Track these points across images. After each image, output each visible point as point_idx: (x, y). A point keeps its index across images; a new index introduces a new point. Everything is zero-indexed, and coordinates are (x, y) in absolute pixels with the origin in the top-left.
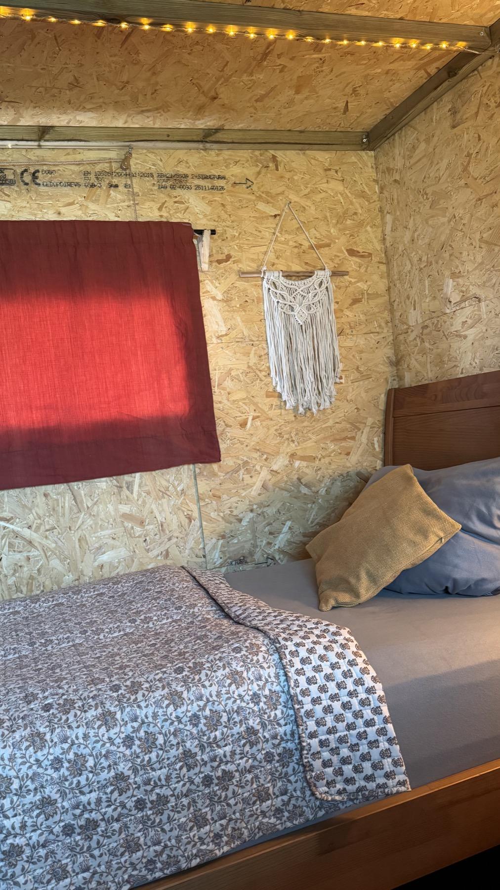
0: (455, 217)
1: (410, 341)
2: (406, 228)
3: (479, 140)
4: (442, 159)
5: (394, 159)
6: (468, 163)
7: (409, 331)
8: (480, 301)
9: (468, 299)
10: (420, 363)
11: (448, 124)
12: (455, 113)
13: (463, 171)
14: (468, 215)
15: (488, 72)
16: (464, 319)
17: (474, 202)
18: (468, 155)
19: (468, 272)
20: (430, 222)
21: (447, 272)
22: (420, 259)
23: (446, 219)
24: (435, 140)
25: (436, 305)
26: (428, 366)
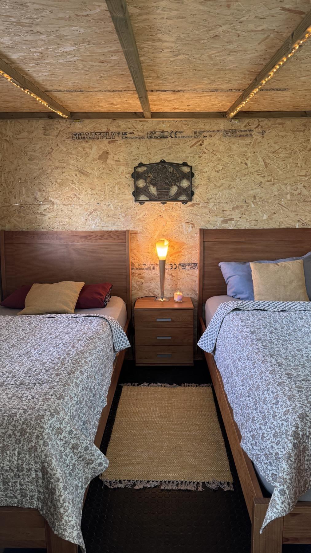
0: (43, 169)
1: (11, 211)
2: (12, 163)
3: (58, 145)
4: (37, 144)
5: (6, 130)
6: (52, 152)
7: (11, 207)
8: (54, 204)
9: (48, 201)
10: (17, 221)
11: (41, 132)
12: (46, 130)
13: (49, 154)
14: (50, 170)
15: (64, 124)
16: (45, 208)
17: (53, 167)
18: (52, 149)
19: (48, 191)
20: (28, 166)
21: (36, 188)
22: (20, 179)
23: (37, 168)
24: (33, 135)
25: (30, 200)
26: (23, 223)
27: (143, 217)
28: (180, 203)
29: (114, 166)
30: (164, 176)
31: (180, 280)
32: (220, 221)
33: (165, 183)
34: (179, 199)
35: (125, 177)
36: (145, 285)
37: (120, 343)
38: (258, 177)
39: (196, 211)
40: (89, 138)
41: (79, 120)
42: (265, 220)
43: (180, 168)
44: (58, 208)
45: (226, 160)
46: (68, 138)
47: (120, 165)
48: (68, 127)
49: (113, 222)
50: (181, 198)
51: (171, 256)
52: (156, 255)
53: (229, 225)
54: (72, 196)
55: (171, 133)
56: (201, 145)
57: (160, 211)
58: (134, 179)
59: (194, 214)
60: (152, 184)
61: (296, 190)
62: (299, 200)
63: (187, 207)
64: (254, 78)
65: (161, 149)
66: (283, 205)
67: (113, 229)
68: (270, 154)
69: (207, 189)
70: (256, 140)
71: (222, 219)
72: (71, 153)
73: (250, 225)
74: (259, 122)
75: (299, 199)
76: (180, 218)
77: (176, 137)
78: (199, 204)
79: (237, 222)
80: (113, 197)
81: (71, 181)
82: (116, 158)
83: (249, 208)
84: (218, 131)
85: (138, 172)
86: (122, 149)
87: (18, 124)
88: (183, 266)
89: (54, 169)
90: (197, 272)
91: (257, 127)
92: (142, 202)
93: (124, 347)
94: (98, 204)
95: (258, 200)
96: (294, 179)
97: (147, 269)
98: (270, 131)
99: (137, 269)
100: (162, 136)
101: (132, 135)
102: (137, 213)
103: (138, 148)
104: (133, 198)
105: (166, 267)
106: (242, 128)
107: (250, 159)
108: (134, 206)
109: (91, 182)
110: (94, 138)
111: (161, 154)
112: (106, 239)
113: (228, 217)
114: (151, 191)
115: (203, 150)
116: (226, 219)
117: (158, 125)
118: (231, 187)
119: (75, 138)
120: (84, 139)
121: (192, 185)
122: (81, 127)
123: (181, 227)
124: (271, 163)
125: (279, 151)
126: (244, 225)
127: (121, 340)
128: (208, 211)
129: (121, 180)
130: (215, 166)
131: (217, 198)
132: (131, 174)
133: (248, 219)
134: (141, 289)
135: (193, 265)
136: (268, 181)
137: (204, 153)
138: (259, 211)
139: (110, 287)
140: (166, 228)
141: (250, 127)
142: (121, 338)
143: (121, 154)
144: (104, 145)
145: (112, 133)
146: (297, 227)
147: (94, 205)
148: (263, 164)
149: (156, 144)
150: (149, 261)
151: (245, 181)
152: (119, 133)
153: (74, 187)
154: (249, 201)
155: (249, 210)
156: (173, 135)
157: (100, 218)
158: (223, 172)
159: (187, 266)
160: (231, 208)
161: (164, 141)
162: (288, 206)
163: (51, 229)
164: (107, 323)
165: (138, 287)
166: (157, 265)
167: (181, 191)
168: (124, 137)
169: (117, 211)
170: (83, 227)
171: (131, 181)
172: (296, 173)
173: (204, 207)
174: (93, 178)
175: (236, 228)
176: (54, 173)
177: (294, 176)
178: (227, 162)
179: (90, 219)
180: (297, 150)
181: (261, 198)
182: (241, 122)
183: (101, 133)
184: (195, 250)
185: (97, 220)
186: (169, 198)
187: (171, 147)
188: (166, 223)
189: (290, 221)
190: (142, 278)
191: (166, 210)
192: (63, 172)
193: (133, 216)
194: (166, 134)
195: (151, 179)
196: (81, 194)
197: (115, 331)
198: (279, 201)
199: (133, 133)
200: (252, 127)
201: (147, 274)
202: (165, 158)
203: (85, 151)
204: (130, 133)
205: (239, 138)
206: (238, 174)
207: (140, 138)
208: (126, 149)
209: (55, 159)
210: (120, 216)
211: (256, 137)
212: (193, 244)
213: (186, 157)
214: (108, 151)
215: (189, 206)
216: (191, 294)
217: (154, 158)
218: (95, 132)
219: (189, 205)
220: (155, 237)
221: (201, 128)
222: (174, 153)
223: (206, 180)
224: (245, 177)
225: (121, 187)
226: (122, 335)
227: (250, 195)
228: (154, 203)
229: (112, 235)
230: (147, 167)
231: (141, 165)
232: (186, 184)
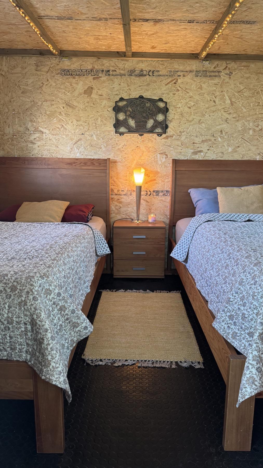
0: (34, 101)
1: (5, 139)
2: (7, 95)
3: (48, 80)
4: (30, 79)
6: (42, 86)
7: (5, 135)
8: (43, 133)
9: (38, 131)
10: (10, 149)
11: (34, 68)
12: (37, 66)
13: (40, 88)
14: (41, 103)
15: (54, 61)
16: (35, 137)
17: (43, 100)
18: (42, 83)
19: (38, 122)
20: (21, 98)
21: (28, 119)
22: (14, 110)
23: (30, 100)
24: (26, 70)
25: (21, 129)
26: (15, 150)
27: (122, 148)
28: (156, 135)
29: (98, 101)
30: (142, 110)
31: (154, 205)
32: (191, 153)
33: (143, 116)
34: (154, 131)
35: (107, 110)
36: (122, 210)
37: (101, 249)
38: (224, 114)
39: (170, 143)
40: (76, 74)
41: (68, 58)
42: (230, 152)
43: (156, 104)
44: (47, 137)
45: (197, 97)
46: (57, 74)
47: (103, 99)
48: (58, 64)
49: (95, 151)
50: (157, 131)
51: (146, 183)
52: (134, 182)
53: (198, 157)
54: (60, 127)
55: (149, 72)
56: (175, 83)
57: (138, 142)
58: (115, 112)
59: (168, 146)
60: (131, 117)
61: (258, 127)
62: (260, 136)
63: (162, 139)
64: (229, 4)
65: (140, 86)
66: (246, 140)
67: (96, 157)
68: (236, 94)
69: (179, 123)
70: (224, 80)
71: (192, 151)
72: (60, 88)
73: (217, 157)
74: (227, 64)
75: (260, 134)
76: (155, 149)
77: (154, 76)
78: (173, 137)
79: (206, 154)
80: (96, 128)
81: (59, 112)
82: (100, 92)
83: (217, 142)
84: (191, 71)
85: (119, 106)
86: (105, 85)
87: (13, 60)
88: (156, 193)
89: (44, 102)
90: (168, 199)
91: (225, 69)
92: (122, 134)
93: (105, 252)
94: (83, 134)
95: (224, 134)
96: (256, 116)
97: (124, 195)
98: (236, 73)
99: (116, 195)
100: (141, 75)
101: (114, 73)
102: (117, 144)
103: (120, 84)
104: (114, 129)
105: (142, 193)
106: (212, 69)
107: (218, 97)
108: (115, 137)
109: (77, 114)
110: (80, 74)
111: (139, 91)
112: (89, 166)
113: (198, 149)
114: (130, 124)
115: (177, 87)
116: (196, 150)
117: (137, 64)
118: (201, 122)
119: (64, 74)
120: (71, 75)
121: (167, 119)
122: (69, 64)
123: (156, 157)
124: (236, 102)
125: (243, 91)
126: (211, 156)
127: (102, 247)
128: (180, 143)
129: (104, 113)
130: (187, 103)
131: (188, 132)
132: (113, 108)
133: (215, 151)
134: (119, 213)
135: (165, 192)
136: (233, 118)
137: (178, 90)
138: (225, 145)
139: (92, 207)
140: (142, 158)
141: (218, 68)
142: (102, 245)
143: (104, 89)
144: (89, 81)
145: (97, 71)
146: (258, 159)
147: (79, 135)
148: (230, 102)
149: (135, 81)
150: (127, 188)
151: (214, 117)
152: (103, 71)
153: (62, 118)
154: (217, 135)
155: (216, 144)
156: (151, 74)
157: (84, 147)
158: (194, 108)
159: (160, 193)
160: (201, 141)
161: (143, 78)
162: (250, 140)
163: (40, 156)
164: (90, 229)
165: (116, 211)
166: (134, 191)
167: (157, 124)
168: (107, 74)
169: (99, 141)
170: (68, 155)
171: (113, 114)
172: (258, 111)
173: (177, 139)
174: (79, 110)
175: (204, 159)
176: (43, 106)
177: (256, 114)
178: (198, 99)
179: (75, 148)
180: (260, 90)
181: (227, 133)
182: (211, 64)
183: (87, 70)
184: (168, 179)
185: (82, 149)
186: (146, 130)
187: (148, 85)
188: (143, 154)
189: (252, 154)
190: (121, 202)
191: (143, 141)
192: (52, 105)
193: (114, 146)
194: (145, 73)
195: (130, 112)
196: (67, 125)
197: (97, 238)
198: (243, 136)
199: (115, 71)
200: (221, 69)
201: (125, 199)
202: (143, 94)
203: (72, 86)
204: (113, 71)
205: (209, 78)
206: (208, 110)
207: (121, 75)
208: (109, 85)
209: (45, 93)
210: (102, 146)
211: (224, 78)
212: (166, 173)
213: (162, 93)
214: (92, 87)
215: (163, 139)
216: (163, 218)
217: (133, 93)
218: (82, 69)
219: (164, 137)
220: (133, 166)
221: (176, 68)
222: (151, 90)
223: (179, 115)
224: (213, 113)
225: (103, 119)
226: (103, 242)
227: (217, 130)
228: (132, 135)
229: (94, 163)
230: (126, 101)
231: (121, 99)
232: (162, 118)
